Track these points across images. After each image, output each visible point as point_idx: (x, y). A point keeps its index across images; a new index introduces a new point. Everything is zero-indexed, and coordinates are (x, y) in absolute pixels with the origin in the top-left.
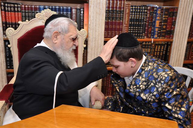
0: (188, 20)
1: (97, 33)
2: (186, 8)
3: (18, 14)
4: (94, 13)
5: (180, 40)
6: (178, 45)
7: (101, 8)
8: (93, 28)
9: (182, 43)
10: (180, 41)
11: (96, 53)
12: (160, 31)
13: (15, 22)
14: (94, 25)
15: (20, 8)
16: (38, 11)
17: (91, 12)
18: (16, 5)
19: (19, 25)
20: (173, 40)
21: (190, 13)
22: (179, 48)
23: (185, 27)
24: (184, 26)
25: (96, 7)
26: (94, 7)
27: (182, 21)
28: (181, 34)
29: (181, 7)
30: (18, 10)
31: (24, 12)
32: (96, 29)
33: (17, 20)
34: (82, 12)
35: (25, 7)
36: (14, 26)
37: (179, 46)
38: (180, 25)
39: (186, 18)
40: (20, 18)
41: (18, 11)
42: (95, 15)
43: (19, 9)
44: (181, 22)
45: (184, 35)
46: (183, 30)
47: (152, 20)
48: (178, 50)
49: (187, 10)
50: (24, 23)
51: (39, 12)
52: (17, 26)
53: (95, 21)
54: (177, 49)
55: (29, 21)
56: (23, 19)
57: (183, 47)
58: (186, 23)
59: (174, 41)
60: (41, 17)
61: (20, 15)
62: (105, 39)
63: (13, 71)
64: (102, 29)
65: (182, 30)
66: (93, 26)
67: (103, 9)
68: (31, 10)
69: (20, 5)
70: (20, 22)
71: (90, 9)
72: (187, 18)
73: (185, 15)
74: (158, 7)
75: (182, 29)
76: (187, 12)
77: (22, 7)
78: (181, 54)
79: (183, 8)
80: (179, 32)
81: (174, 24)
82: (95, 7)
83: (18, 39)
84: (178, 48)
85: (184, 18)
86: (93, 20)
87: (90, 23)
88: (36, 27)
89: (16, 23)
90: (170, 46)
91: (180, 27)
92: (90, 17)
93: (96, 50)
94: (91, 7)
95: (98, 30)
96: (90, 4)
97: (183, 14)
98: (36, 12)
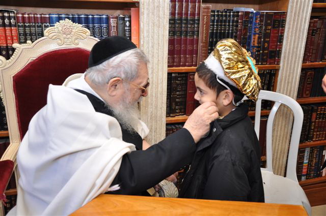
0: (303, 32)
1: (155, 59)
2: (299, 13)
3: (11, 30)
4: (148, 24)
5: (291, 66)
6: (288, 74)
7: (160, 16)
8: (149, 51)
9: (294, 70)
10: (290, 68)
11: (154, 95)
12: (259, 53)
13: (5, 45)
14: (150, 45)
15: (15, 19)
16: (48, 24)
17: (143, 22)
18: (6, 14)
19: (13, 50)
20: (279, 67)
21: (305, 22)
22: (289, 79)
23: (298, 44)
24: (296, 43)
25: (153, 13)
26: (148, 14)
27: (294, 35)
28: (292, 56)
29: (292, 12)
30: (10, 22)
31: (22, 26)
32: (153, 53)
33: (9, 41)
34: (127, 24)
35: (23, 18)
36: (4, 53)
37: (289, 76)
38: (291, 41)
39: (300, 30)
40: (15, 38)
41: (10, 25)
42: (150, 27)
43: (12, 21)
44: (292, 36)
45: (296, 58)
46: (295, 50)
47: (245, 34)
48: (288, 83)
49: (301, 16)
50: (23, 46)
51: (51, 26)
52: (10, 52)
53: (151, 38)
54: (287, 81)
55: (33, 42)
56: (20, 40)
57: (296, 78)
58: (299, 38)
59: (281, 69)
60: (55, 34)
61: (14, 33)
62: (168, 70)
63: (8, 134)
64: (163, 52)
65: (293, 50)
66: (148, 47)
67: (164, 18)
68: (35, 23)
69: (14, 13)
70: (15, 45)
71: (141, 17)
72: (302, 30)
73: (297, 24)
74: (255, 12)
75: (294, 48)
76: (302, 20)
77: (18, 17)
78: (292, 89)
79: (295, 13)
80: (289, 52)
81: (280, 39)
82: (151, 14)
83: (13, 75)
84: (287, 79)
85: (296, 29)
86: (148, 36)
87: (142, 43)
88: (46, 54)
89: (7, 47)
90: (275, 76)
91: (290, 45)
92: (143, 32)
93: (154, 89)
94: (144, 14)
95: (157, 55)
96: (142, 10)
97: (296, 23)
98: (45, 25)
